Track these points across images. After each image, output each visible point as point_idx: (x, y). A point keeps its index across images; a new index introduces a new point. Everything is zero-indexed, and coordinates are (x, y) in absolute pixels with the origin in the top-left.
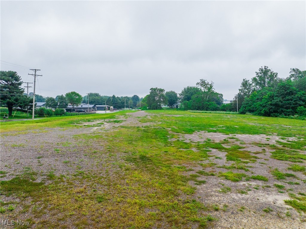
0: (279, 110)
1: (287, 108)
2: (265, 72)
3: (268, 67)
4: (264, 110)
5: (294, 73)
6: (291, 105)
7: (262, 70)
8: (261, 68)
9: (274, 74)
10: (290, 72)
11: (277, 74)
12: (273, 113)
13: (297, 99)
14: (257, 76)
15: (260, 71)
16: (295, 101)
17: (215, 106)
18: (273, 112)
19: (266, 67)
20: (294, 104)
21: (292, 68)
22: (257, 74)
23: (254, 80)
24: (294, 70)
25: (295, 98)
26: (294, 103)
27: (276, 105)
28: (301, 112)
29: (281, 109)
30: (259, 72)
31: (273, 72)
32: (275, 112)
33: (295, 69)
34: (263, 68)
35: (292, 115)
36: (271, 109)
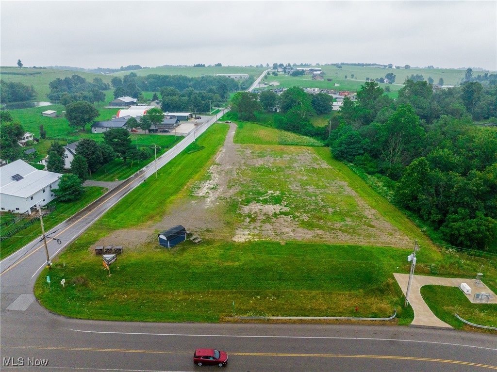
0: (344, 155)
1: (350, 155)
6: (353, 152)
13: (359, 148)
16: (356, 150)
18: (339, 157)
20: (355, 152)
25: (357, 147)
27: (342, 152)
28: (356, 161)
32: (341, 156)
35: (351, 162)
36: (338, 154)
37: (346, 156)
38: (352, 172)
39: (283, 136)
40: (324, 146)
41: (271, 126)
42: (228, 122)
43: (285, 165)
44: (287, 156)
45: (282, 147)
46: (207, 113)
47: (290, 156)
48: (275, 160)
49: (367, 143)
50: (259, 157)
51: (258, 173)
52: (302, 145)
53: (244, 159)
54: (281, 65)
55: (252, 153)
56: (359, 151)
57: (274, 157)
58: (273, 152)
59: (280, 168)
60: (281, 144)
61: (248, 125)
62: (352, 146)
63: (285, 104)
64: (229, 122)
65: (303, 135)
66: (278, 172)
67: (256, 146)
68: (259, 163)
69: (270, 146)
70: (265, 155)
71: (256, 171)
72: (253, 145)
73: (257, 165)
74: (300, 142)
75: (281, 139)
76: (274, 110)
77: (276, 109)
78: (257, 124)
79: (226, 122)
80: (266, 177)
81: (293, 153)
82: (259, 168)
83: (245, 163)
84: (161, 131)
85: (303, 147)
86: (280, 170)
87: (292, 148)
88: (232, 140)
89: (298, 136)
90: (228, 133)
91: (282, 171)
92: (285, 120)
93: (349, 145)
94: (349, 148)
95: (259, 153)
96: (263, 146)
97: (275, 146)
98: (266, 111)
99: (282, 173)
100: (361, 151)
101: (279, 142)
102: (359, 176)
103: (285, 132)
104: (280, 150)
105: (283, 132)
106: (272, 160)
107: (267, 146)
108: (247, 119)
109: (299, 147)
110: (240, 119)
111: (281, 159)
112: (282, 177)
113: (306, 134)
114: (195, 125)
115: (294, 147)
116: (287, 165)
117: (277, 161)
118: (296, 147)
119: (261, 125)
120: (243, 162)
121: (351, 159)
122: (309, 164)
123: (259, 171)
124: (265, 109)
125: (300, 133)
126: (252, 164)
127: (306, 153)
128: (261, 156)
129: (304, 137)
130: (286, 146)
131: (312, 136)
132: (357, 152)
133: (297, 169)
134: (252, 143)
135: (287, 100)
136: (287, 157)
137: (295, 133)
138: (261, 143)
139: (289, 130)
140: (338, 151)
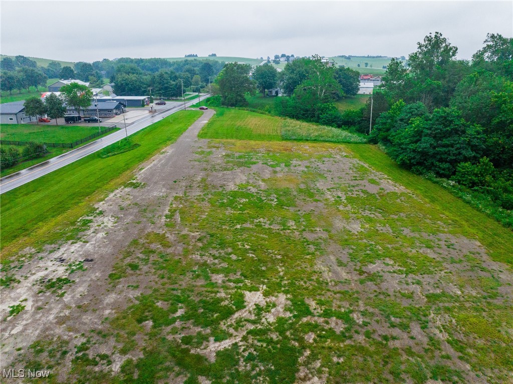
0: (427, 161)
1: (441, 160)
2: (435, 43)
3: (441, 35)
4: (402, 159)
5: (491, 43)
6: (449, 155)
7: (430, 40)
8: (428, 36)
9: (451, 49)
10: (485, 42)
11: (457, 49)
12: (416, 167)
13: (462, 146)
14: (420, 50)
15: (427, 42)
16: (457, 149)
17: (331, 115)
18: (416, 165)
19: (439, 35)
20: (454, 155)
21: (491, 33)
22: (420, 47)
23: (413, 58)
24: (493, 36)
25: (458, 143)
26: (455, 153)
27: (424, 154)
28: (463, 174)
29: (430, 161)
30: (423, 43)
31: (450, 45)
32: (419, 164)
33: (496, 35)
34: (433, 36)
35: (448, 177)
36: (414, 158)
37: (432, 163)
38: (460, 203)
39: (289, 126)
40: (366, 143)
41: (270, 112)
42: (203, 109)
43: (298, 184)
44: (300, 163)
45: (289, 144)
46: (179, 98)
47: (306, 163)
48: (275, 172)
49: (478, 133)
50: (240, 165)
51: (229, 211)
52: (326, 141)
53: (206, 169)
54: (283, 56)
55: (228, 156)
56: (464, 152)
57: (272, 166)
58: (271, 154)
59: (286, 193)
60: (286, 139)
61: (233, 111)
62: (445, 141)
63: (291, 81)
64: (205, 107)
65: (324, 124)
66: (281, 205)
67: (239, 143)
68: (237, 180)
69: (266, 143)
70: (254, 160)
71: (223, 205)
72: (233, 141)
73: (232, 187)
74: (319, 136)
75: (286, 131)
76: (274, 94)
77: (277, 93)
78: (247, 110)
79: (201, 109)
80: (248, 225)
81: (311, 156)
82: (235, 195)
83: (203, 180)
84: (85, 120)
85: (327, 144)
86: (285, 199)
87: (307, 146)
88: (196, 133)
89: (315, 127)
90: (196, 122)
91: (292, 204)
92: (291, 102)
93: (441, 138)
94: (439, 146)
95: (240, 157)
96: (252, 142)
97: (275, 142)
98: (262, 95)
99: (292, 209)
100: (470, 153)
101: (282, 136)
102: (488, 216)
103: (292, 120)
104: (286, 150)
105: (289, 120)
106: (267, 175)
107: (259, 142)
108: (233, 105)
109: (321, 144)
110: (223, 104)
111: (286, 169)
112: (291, 223)
113: (329, 122)
114: (150, 112)
115: (311, 144)
116: (303, 186)
117: (280, 175)
118: (314, 145)
119: (254, 111)
120: (199, 179)
121: (444, 169)
122: (352, 183)
123: (231, 204)
124: (261, 92)
125: (317, 122)
126: (218, 183)
127: (338, 157)
128: (244, 163)
129: (325, 127)
130: (295, 142)
131: (339, 126)
132: (460, 154)
133: (328, 195)
134: (232, 137)
135: (293, 76)
136: (300, 166)
137: (310, 121)
138: (250, 137)
139: (298, 118)
140: (414, 151)
